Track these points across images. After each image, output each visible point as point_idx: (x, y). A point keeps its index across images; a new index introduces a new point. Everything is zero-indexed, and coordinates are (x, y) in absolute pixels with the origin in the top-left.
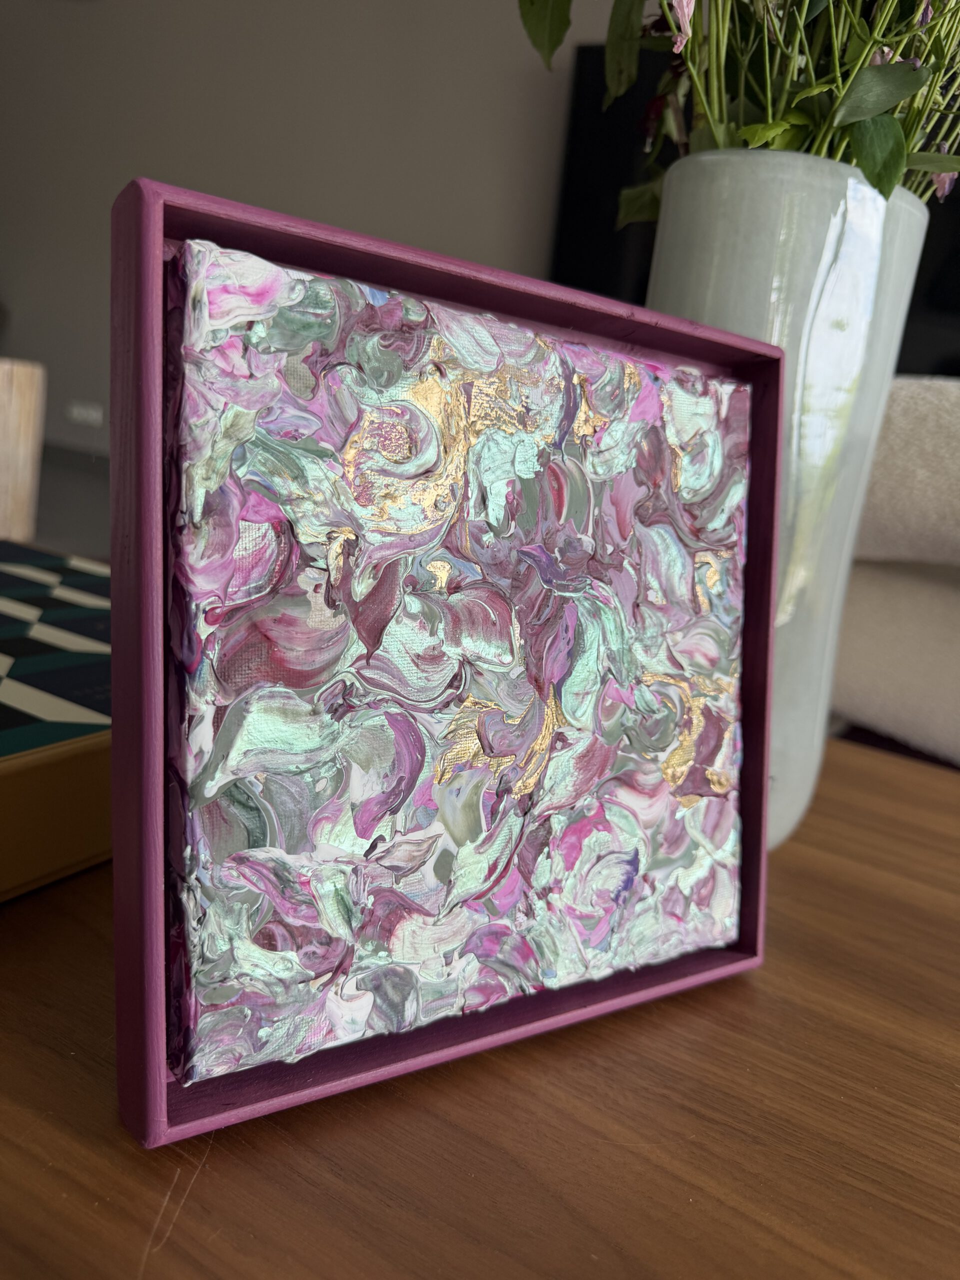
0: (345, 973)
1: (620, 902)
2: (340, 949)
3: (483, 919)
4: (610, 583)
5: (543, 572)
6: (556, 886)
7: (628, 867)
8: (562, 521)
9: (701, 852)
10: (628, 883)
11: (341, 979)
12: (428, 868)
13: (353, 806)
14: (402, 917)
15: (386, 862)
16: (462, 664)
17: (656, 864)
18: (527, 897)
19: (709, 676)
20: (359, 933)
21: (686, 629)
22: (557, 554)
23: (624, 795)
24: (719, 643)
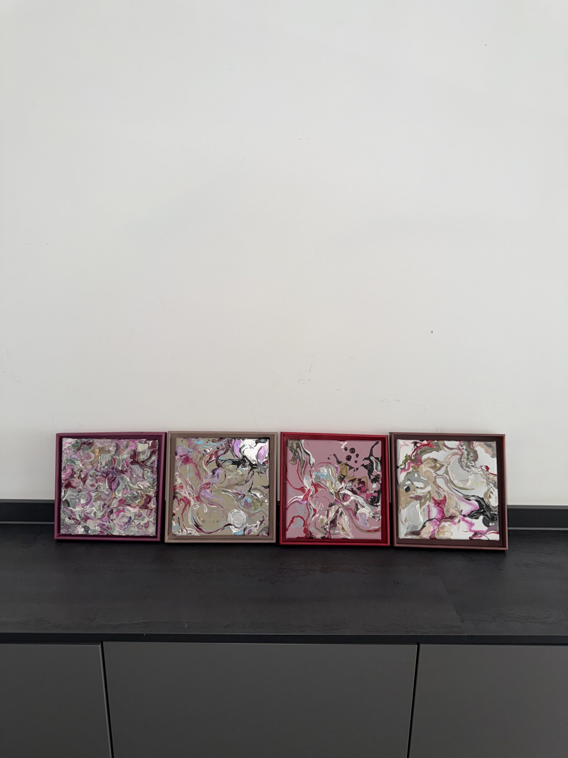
0: (80, 525)
1: (127, 524)
2: (79, 522)
3: (101, 522)
4: (125, 474)
5: (112, 473)
6: (115, 519)
7: (129, 519)
8: (115, 465)
9: (145, 519)
10: (129, 521)
11: (79, 525)
12: (92, 514)
13: (81, 504)
14: (88, 519)
15: (86, 512)
16: (98, 486)
17: (135, 519)
18: (109, 520)
19: (148, 489)
20: (82, 520)
21: (142, 481)
22: (114, 470)
23: (128, 507)
24: (150, 484)
